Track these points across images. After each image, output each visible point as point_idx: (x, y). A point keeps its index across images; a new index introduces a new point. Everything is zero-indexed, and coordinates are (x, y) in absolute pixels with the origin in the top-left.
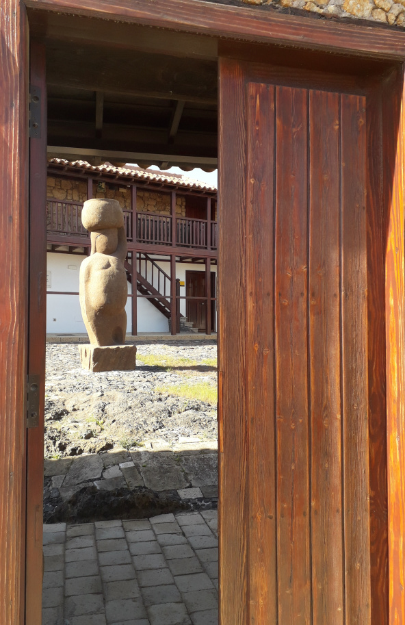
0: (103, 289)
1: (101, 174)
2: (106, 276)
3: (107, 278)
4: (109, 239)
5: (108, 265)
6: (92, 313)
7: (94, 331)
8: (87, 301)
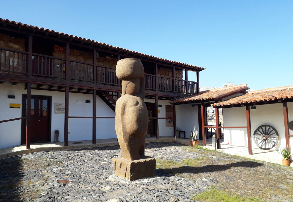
0: (135, 119)
1: (102, 47)
2: (137, 110)
3: (138, 111)
4: (136, 85)
5: (137, 104)
6: (127, 136)
7: (128, 149)
8: (124, 128)
